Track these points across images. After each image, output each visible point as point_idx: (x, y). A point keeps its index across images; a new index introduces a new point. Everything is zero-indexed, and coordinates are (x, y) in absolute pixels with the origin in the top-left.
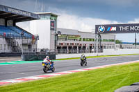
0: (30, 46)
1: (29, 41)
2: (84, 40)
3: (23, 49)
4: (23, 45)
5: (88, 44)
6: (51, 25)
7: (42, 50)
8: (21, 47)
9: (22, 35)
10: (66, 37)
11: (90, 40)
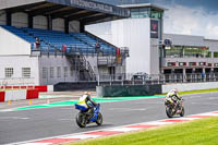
0: (112, 69)
1: (110, 59)
2: (216, 55)
3: (99, 76)
4: (99, 66)
6: (152, 29)
7: (135, 77)
8: (95, 71)
9: (97, 48)
10: (181, 50)
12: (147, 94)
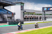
0: (11, 18)
2: (37, 14)
4: (8, 17)
5: (39, 16)
6: (21, 8)
7: (17, 20)
9: (7, 13)
11: (40, 14)
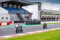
2: (54, 14)
3: (25, 19)
9: (25, 12)
11: (57, 14)
12: (37, 24)
